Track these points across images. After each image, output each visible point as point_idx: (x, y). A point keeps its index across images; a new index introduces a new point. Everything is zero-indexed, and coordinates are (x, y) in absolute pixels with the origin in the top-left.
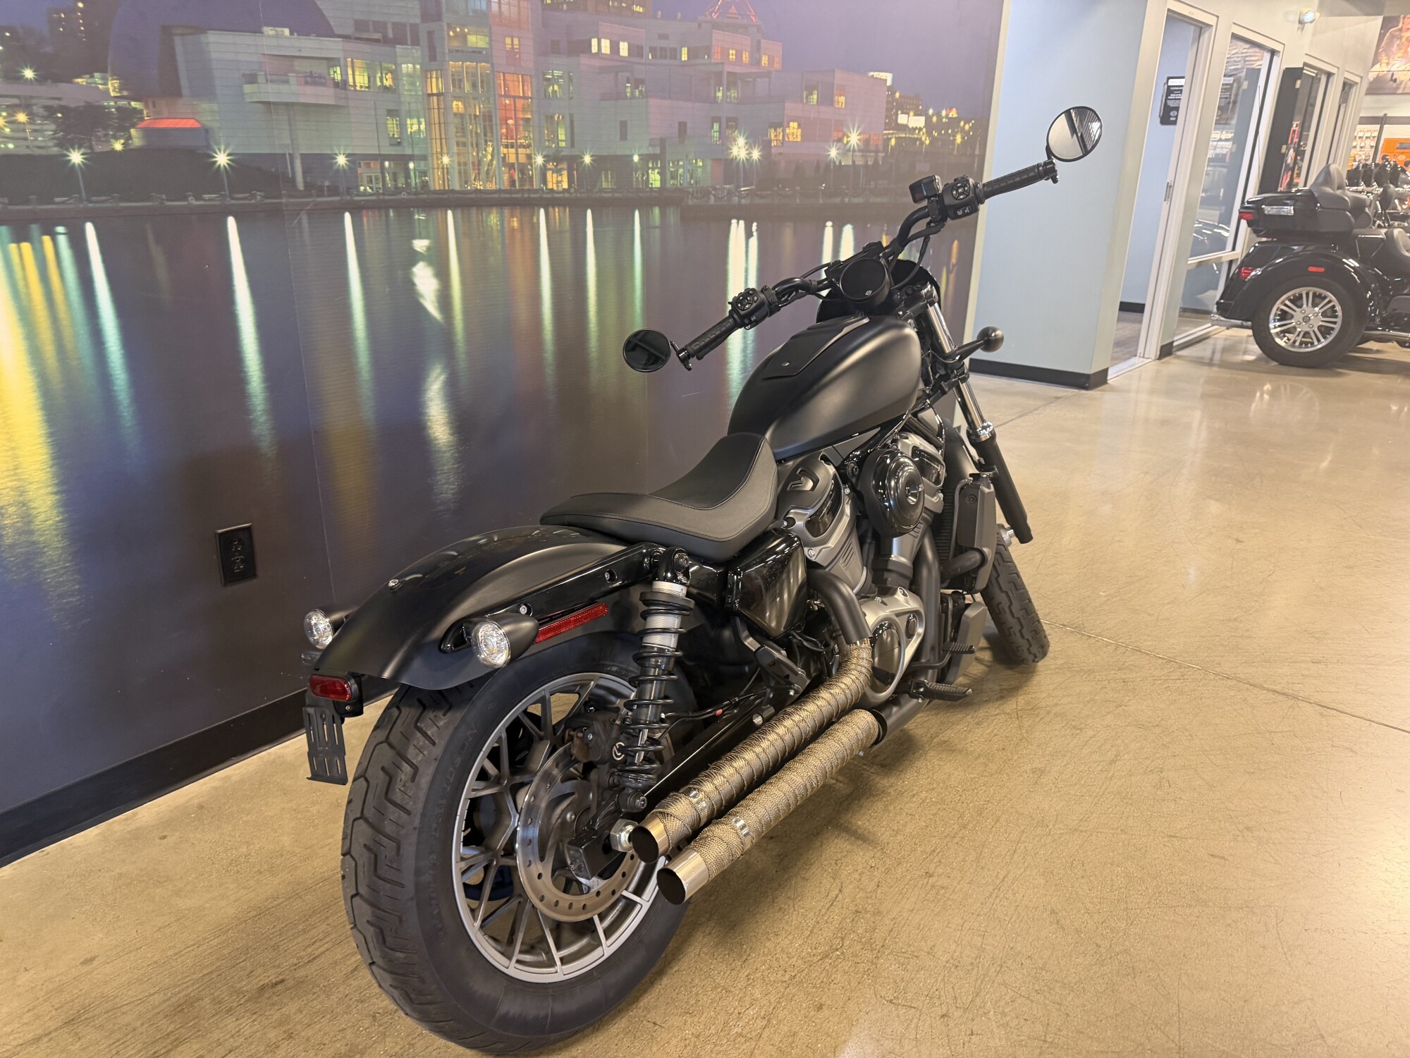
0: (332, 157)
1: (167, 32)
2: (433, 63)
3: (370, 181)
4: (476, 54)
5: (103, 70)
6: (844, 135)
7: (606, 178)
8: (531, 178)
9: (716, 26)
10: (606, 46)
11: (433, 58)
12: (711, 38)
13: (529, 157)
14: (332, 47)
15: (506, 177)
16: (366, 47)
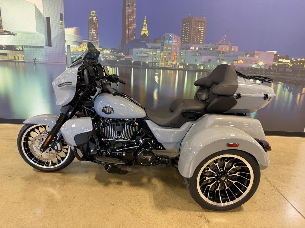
0: (146, 62)
1: (129, 49)
2: (162, 51)
3: (151, 65)
4: (169, 50)
5: (122, 52)
6: (258, 63)
7: (191, 67)
8: (176, 66)
9: (219, 44)
10: (193, 48)
11: (162, 50)
12: (218, 46)
13: (176, 63)
14: (148, 50)
15: (172, 66)
16: (152, 50)
